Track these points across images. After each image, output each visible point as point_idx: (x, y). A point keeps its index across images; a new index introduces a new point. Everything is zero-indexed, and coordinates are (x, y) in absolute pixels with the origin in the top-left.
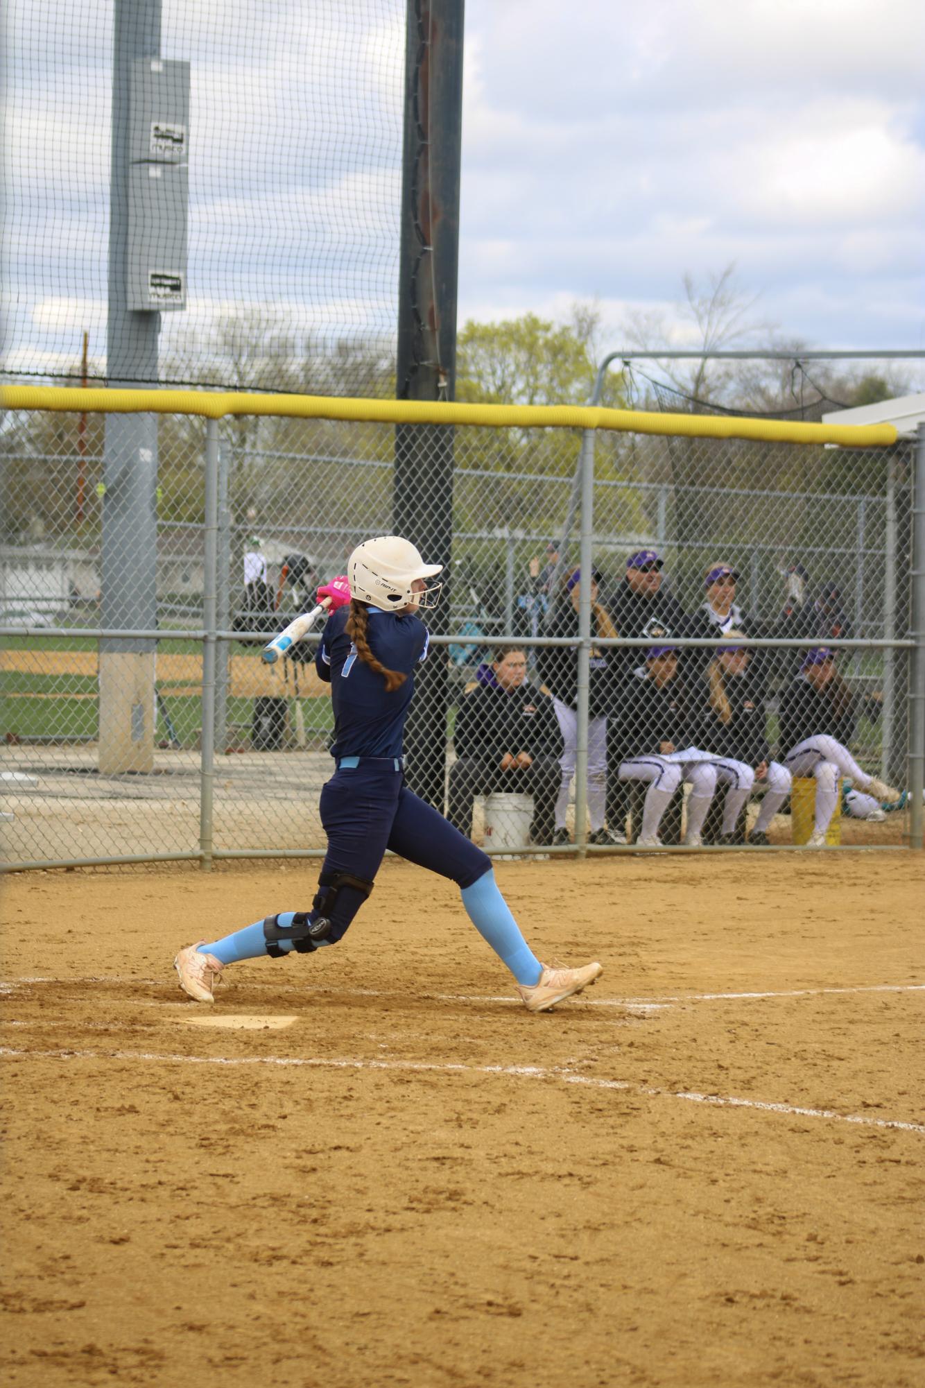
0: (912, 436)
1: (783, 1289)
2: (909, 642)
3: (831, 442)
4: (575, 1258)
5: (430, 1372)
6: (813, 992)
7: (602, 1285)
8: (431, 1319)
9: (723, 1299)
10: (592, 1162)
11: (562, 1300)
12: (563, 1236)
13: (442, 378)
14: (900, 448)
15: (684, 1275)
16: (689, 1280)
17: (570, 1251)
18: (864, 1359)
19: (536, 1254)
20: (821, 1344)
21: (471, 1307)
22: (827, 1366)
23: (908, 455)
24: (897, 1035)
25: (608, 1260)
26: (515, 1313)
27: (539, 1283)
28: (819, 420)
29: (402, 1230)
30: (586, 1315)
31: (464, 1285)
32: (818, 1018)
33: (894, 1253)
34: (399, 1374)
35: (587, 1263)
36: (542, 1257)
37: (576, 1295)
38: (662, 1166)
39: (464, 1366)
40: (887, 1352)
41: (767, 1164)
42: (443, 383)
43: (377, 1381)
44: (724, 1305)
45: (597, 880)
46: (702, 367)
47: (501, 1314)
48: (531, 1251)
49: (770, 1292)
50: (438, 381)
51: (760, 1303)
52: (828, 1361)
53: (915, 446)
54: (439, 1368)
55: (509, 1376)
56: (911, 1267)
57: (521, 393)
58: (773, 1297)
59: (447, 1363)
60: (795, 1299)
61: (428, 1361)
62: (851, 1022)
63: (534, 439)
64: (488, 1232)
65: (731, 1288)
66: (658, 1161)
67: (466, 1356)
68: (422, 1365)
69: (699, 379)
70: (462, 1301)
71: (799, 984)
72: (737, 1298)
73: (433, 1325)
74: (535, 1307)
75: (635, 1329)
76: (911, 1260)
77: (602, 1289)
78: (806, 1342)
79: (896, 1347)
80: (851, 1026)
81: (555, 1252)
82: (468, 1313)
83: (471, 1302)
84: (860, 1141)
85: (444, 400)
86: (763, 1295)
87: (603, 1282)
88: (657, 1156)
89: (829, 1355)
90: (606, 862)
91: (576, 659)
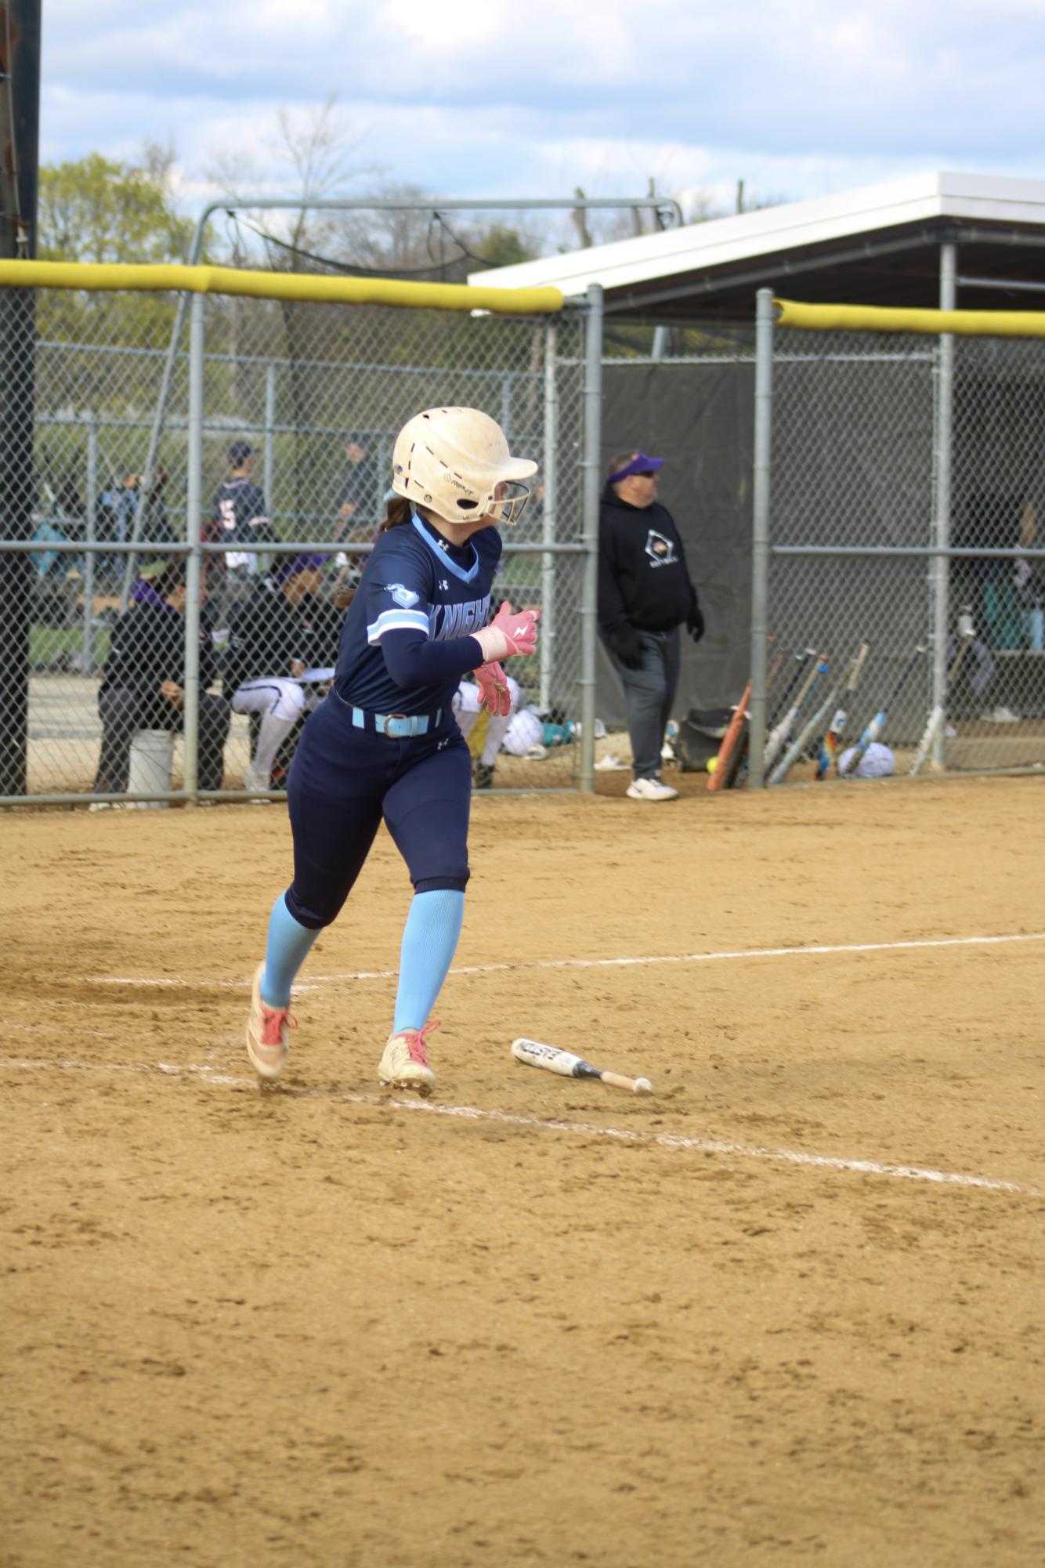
0: (580, 301)
1: (498, 1338)
2: (578, 547)
3: (482, 307)
4: (240, 1303)
5: (80, 1449)
6: (488, 968)
7: (278, 1336)
8: (75, 1381)
9: (426, 1350)
10: (250, 1182)
11: (231, 1356)
12: (223, 1275)
13: (21, 231)
14: (565, 316)
15: (373, 1322)
16: (381, 1328)
17: (234, 1294)
18: (604, 1424)
19: (194, 1298)
20: (551, 1406)
21: (123, 1365)
22: (561, 1432)
23: (576, 324)
24: (595, 1021)
25: (283, 1304)
26: (180, 1373)
27: (203, 1333)
28: (464, 281)
29: (28, 1269)
30: (263, 1373)
31: (112, 1338)
32: (499, 1000)
33: (624, 1290)
34: (43, 1451)
35: (256, 1308)
36: (203, 1301)
37: (248, 1348)
38: (334, 1187)
39: (120, 1441)
40: (630, 1415)
41: (459, 1182)
42: (22, 238)
43: (18, 1460)
44: (429, 1359)
45: (213, 833)
46: (302, 218)
47: (159, 1374)
48: (187, 1293)
49: (481, 1341)
50: (16, 234)
51: (470, 1355)
52: (561, 1426)
53: (584, 313)
54: (90, 1442)
55: (178, 1452)
56: (646, 1307)
57: (87, 248)
58: (486, 1347)
59: (102, 1435)
60: (514, 1350)
61: (75, 1434)
62: (538, 1005)
63: (104, 305)
64: (133, 1271)
65: (434, 1337)
66: (329, 1179)
67: (121, 1427)
68: (69, 1439)
69: (298, 233)
70: (111, 1357)
71: (471, 959)
72: (442, 1350)
73: (78, 1388)
74: (200, 1364)
75: (325, 1390)
76: (647, 1299)
77: (279, 1341)
78: (534, 1403)
79: (644, 1409)
80: (539, 1011)
81: (216, 1295)
82: (119, 1372)
83: (123, 1359)
84: (568, 1152)
85: (24, 257)
86: (475, 1345)
87: (279, 1332)
88: (324, 1173)
89: (562, 1419)
90: (221, 811)
91: (183, 568)
